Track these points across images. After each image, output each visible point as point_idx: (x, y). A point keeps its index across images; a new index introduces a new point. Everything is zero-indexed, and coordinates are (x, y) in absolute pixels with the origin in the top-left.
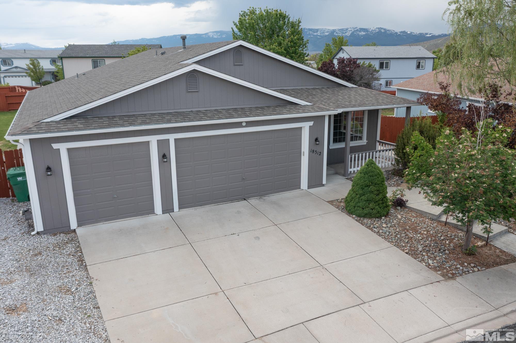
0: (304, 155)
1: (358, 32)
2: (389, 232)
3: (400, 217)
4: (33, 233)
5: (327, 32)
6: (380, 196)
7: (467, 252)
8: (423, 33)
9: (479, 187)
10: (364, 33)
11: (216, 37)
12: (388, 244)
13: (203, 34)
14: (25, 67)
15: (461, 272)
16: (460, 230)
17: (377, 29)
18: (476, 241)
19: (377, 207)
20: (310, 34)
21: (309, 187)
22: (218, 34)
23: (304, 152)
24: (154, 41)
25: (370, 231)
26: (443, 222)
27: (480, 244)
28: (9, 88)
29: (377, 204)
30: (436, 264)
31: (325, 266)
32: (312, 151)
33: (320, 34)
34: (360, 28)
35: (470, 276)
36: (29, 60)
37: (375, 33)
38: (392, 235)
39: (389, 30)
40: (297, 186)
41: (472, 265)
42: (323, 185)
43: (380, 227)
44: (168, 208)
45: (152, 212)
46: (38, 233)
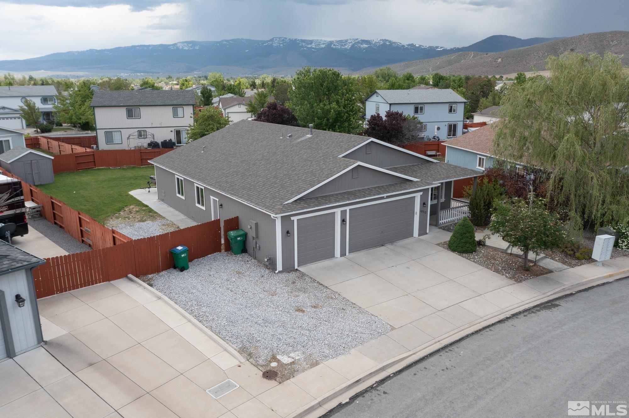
0: (416, 214)
1: (359, 45)
2: (480, 261)
3: (483, 252)
4: (276, 272)
5: (323, 44)
6: (472, 240)
7: (526, 269)
8: (433, 47)
9: (533, 232)
10: (366, 46)
11: (187, 49)
12: (481, 267)
13: (171, 45)
14: (17, 107)
15: (524, 279)
16: (519, 257)
17: (381, 41)
18: (529, 263)
19: (470, 246)
20: (302, 46)
21: (419, 235)
22: (189, 45)
23: (416, 212)
24: (106, 52)
25: (469, 261)
26: (509, 253)
27: (531, 264)
28: (32, 139)
29: (470, 244)
30: (511, 276)
31: (454, 280)
32: (421, 211)
33: (315, 46)
34: (361, 40)
35: (529, 281)
36: (19, 99)
37: (379, 46)
38: (482, 262)
39: (395, 43)
40: (411, 235)
41: (529, 275)
42: (427, 234)
43: (475, 258)
44: (343, 253)
45: (333, 256)
46: (280, 272)
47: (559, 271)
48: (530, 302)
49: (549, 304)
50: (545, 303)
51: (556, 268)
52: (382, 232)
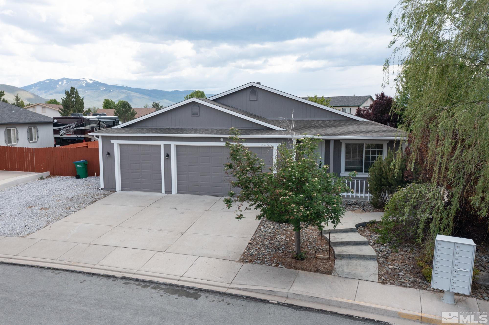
4: (99, 189)
7: (295, 256)
15: (259, 262)
27: (321, 256)
44: (168, 191)
45: (160, 191)
46: (102, 189)
47: (343, 277)
48: (185, 281)
49: (192, 291)
50: (193, 289)
51: (350, 273)
52: (222, 181)
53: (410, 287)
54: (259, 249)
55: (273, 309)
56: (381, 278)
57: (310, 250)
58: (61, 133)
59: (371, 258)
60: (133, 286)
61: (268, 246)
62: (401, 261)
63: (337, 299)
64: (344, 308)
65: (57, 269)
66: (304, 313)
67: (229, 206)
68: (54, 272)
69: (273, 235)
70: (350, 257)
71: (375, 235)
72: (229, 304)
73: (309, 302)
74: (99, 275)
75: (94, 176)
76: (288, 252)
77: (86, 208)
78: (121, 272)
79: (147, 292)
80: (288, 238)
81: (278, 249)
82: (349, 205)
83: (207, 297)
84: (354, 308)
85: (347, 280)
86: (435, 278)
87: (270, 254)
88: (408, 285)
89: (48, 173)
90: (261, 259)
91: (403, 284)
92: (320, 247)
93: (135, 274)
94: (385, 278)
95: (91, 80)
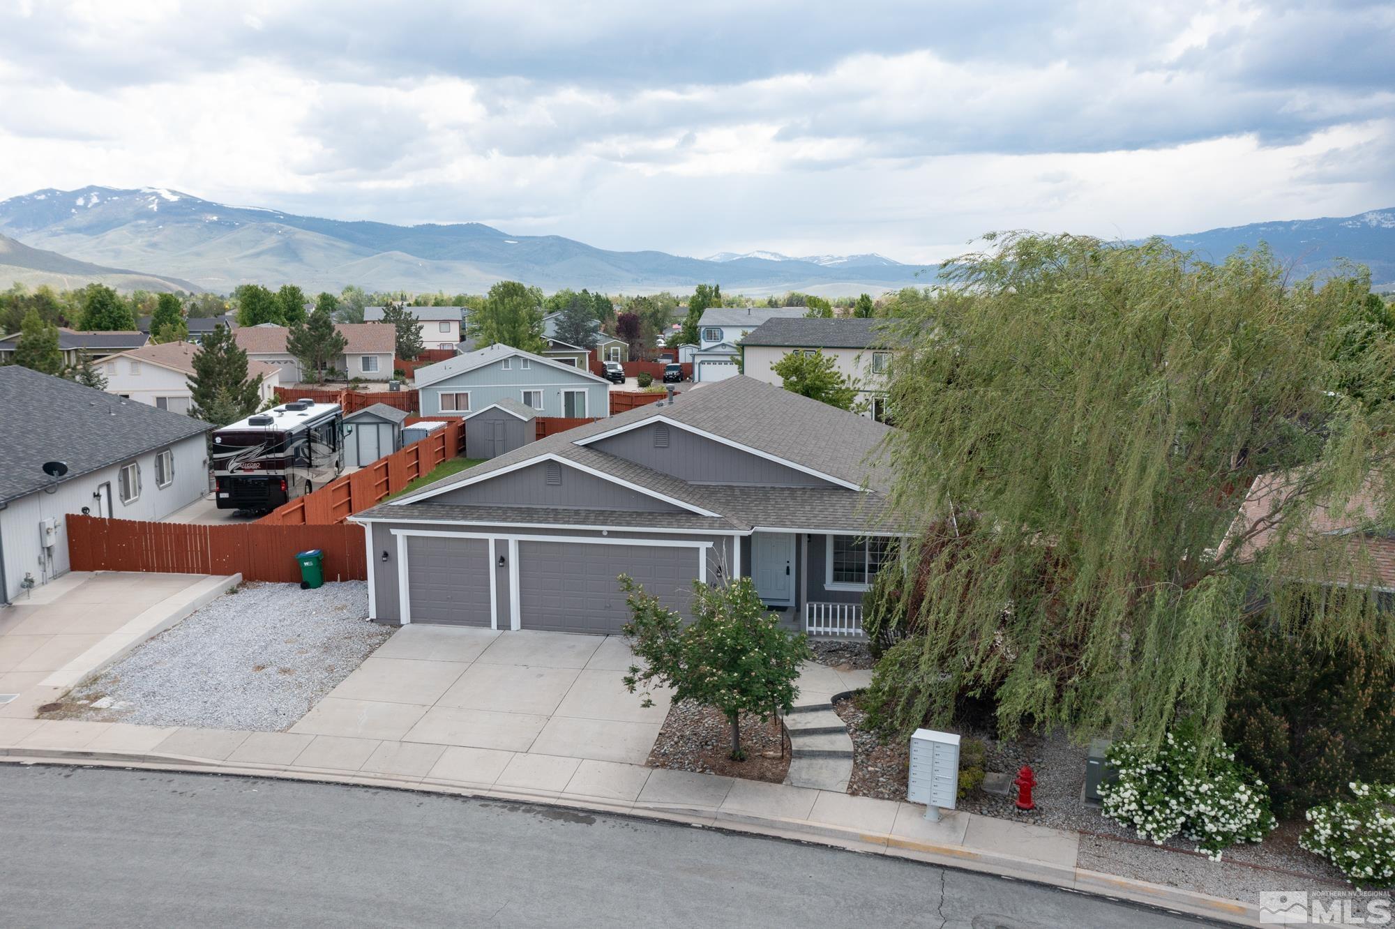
4: (368, 619)
7: (733, 754)
12: (661, 721)
13: (1349, 219)
27: (771, 753)
31: (553, 718)
41: (707, 766)
44: (504, 625)
45: (488, 625)
46: (372, 620)
47: (798, 787)
48: (568, 799)
49: (582, 814)
50: (582, 810)
51: (809, 780)
52: (606, 607)
53: (888, 799)
54: (676, 743)
55: (696, 835)
56: (852, 787)
57: (756, 743)
58: (230, 468)
59: (844, 755)
60: (496, 809)
61: (689, 739)
62: (888, 759)
63: (783, 819)
64: (792, 830)
65: (370, 787)
66: (737, 838)
67: (632, 689)
68: (367, 791)
69: (697, 717)
70: (814, 755)
71: (861, 715)
72: (636, 830)
73: (745, 824)
74: (439, 795)
75: (336, 581)
76: (722, 748)
77: (362, 666)
78: (468, 788)
79: (518, 817)
80: (722, 724)
81: (706, 744)
82: (834, 651)
83: (604, 822)
84: (805, 830)
85: (803, 791)
86: (913, 787)
87: (692, 752)
88: (886, 796)
89: (238, 577)
90: (679, 760)
91: (881, 795)
92: (771, 739)
93: (490, 790)
94: (858, 786)
95: (174, 193)
